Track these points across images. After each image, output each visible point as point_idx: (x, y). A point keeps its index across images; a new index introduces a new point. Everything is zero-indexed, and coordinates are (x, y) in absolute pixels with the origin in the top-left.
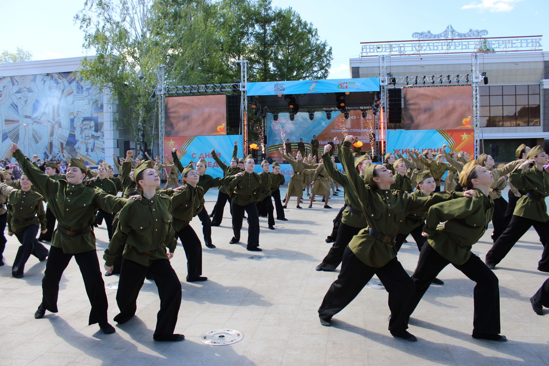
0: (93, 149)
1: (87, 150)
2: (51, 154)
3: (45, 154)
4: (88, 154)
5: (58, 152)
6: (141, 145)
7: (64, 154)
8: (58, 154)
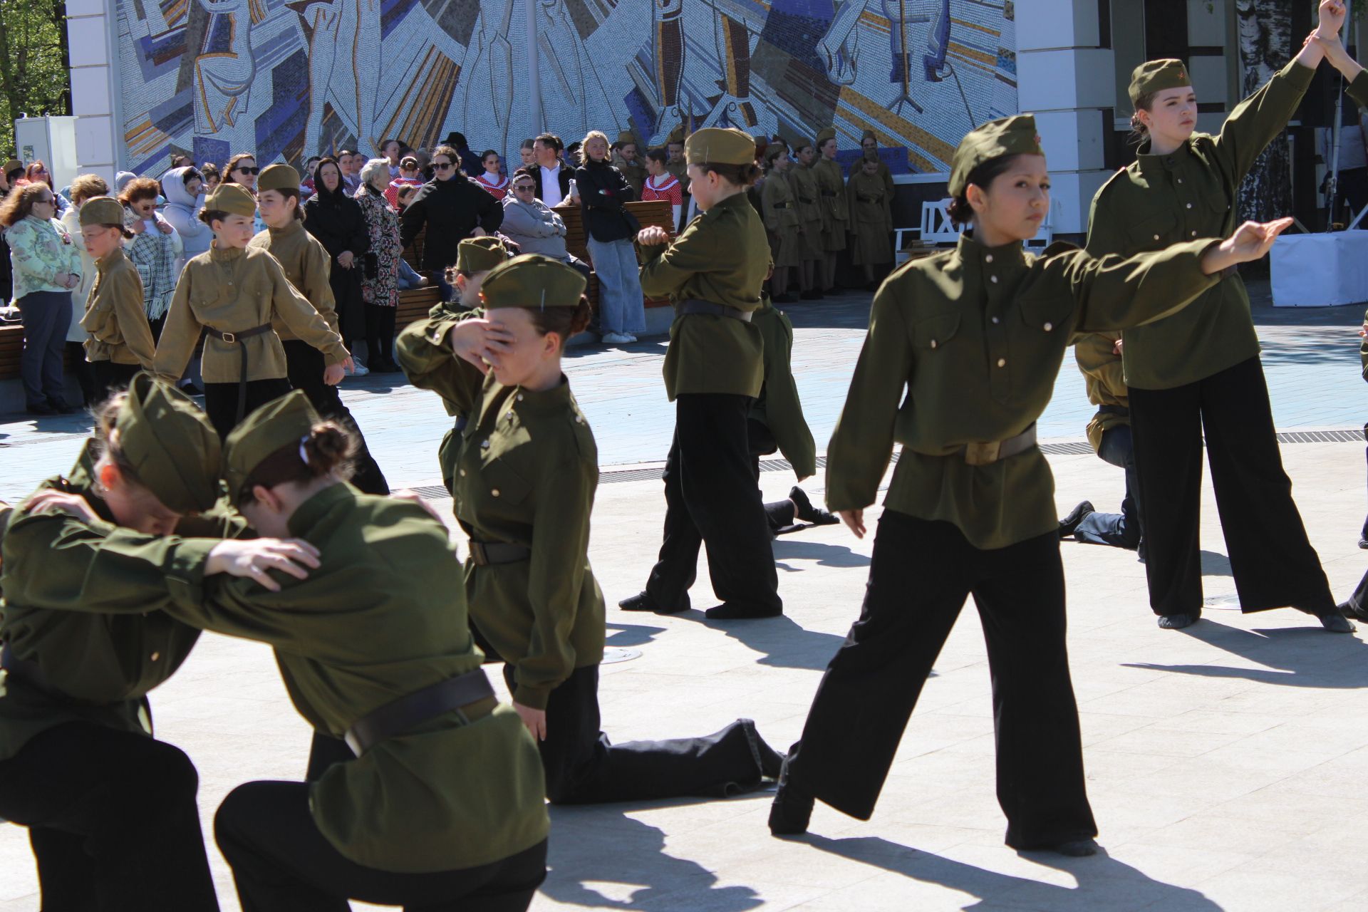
0: (941, 63)
1: (900, 72)
2: (671, 100)
3: (637, 99)
4: (904, 97)
5: (718, 91)
6: (1270, 23)
7: (751, 99)
8: (713, 101)
